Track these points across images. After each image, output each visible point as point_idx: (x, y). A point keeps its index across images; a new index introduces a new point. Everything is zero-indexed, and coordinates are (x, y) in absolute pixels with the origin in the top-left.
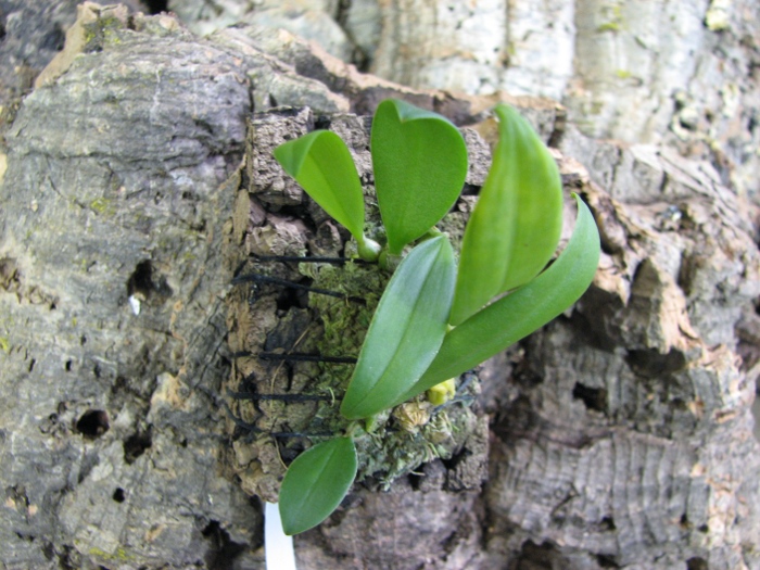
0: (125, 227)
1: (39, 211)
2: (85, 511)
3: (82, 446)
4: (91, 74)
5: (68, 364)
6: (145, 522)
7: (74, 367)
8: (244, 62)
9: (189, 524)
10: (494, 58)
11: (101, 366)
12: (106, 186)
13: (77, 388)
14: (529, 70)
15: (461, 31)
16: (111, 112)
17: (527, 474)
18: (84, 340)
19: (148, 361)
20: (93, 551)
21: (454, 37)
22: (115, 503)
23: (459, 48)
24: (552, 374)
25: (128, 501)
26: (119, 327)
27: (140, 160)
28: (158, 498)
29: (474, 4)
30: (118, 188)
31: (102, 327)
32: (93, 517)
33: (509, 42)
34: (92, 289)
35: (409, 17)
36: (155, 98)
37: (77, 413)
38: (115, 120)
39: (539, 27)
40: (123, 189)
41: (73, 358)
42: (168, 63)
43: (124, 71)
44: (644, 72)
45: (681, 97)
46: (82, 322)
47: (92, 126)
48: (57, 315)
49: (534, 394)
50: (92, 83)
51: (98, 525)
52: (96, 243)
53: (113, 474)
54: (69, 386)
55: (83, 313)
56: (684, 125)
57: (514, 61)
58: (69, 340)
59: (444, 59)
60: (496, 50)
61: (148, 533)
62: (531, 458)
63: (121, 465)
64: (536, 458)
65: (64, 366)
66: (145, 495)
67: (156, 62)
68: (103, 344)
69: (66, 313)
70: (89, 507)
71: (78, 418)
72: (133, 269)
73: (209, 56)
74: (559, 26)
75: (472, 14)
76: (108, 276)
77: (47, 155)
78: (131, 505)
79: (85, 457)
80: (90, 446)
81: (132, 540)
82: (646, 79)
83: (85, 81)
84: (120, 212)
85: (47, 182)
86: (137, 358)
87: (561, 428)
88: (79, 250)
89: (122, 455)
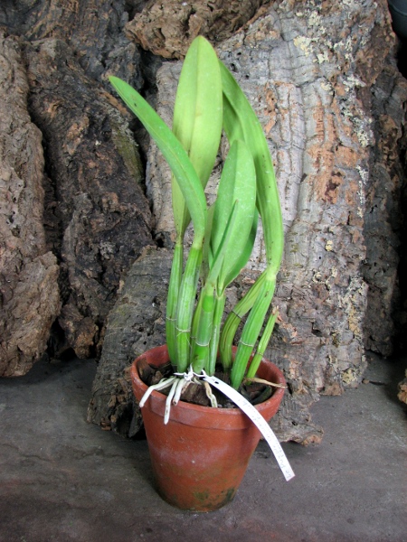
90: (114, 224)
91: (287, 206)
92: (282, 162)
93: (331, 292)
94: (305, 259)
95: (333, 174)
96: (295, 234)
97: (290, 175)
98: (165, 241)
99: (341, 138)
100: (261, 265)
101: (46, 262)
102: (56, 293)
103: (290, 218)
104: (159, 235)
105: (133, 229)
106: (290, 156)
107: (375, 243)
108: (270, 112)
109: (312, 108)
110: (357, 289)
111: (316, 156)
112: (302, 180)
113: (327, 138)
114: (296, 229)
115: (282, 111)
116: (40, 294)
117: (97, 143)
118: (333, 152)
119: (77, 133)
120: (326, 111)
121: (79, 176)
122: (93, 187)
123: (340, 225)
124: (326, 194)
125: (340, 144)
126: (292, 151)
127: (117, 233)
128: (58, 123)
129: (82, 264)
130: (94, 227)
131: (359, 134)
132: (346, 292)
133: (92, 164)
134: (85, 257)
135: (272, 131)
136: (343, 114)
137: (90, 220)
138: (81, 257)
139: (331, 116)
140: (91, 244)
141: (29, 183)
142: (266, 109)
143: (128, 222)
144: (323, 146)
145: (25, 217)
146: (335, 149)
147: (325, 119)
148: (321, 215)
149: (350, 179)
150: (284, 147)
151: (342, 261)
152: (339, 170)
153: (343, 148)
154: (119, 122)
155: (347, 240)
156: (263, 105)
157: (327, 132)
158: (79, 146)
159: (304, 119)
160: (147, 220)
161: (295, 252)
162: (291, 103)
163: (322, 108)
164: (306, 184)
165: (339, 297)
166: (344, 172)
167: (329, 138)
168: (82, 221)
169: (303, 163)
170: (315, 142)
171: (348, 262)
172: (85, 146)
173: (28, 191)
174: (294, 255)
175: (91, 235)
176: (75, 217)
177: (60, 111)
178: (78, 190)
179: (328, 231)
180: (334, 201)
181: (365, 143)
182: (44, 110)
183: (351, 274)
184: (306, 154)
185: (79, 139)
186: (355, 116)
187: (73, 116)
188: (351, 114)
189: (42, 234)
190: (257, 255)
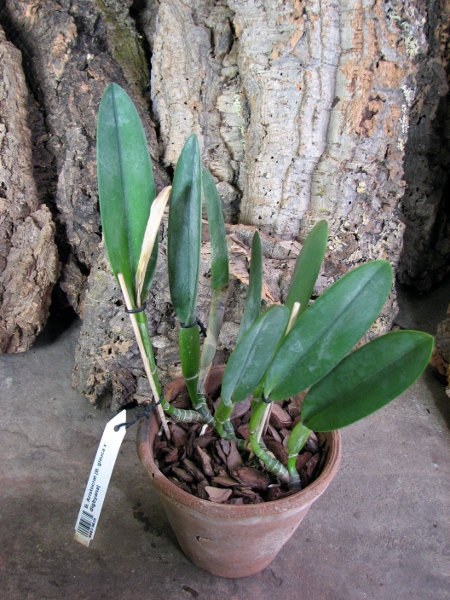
10: (276, 205)
14: (289, 209)
15: (266, 196)
21: (264, 198)
23: (265, 202)
29: (271, 187)
33: (282, 200)
35: (251, 189)
39: (294, 194)
44: (331, 210)
45: (343, 219)
56: (346, 229)
57: (283, 207)
59: (261, 205)
60: (278, 203)
74: (301, 194)
75: (270, 190)
82: (332, 212)
91: (314, 140)
92: (310, 85)
93: (361, 242)
94: (333, 205)
95: (371, 99)
96: (323, 174)
97: (318, 101)
99: (384, 51)
100: (282, 211)
101: (39, 219)
102: (53, 258)
103: (318, 154)
104: (168, 164)
106: (320, 77)
107: (419, 164)
108: (297, 19)
109: (350, 12)
110: (392, 230)
111: (352, 76)
112: (333, 106)
113: (366, 52)
114: (324, 167)
115: (312, 18)
116: (36, 261)
117: (89, 57)
118: (371, 70)
119: (63, 48)
120: (368, 16)
121: (70, 105)
122: (87, 116)
123: (376, 161)
124: (361, 125)
125: (382, 58)
126: (323, 70)
128: (40, 31)
129: (81, 216)
130: (91, 171)
131: (408, 40)
132: (377, 240)
133: (84, 88)
134: (83, 208)
135: (298, 45)
136: (388, 17)
137: (86, 162)
138: (79, 208)
139: (373, 22)
140: (89, 191)
141: (12, 126)
142: (291, 14)
144: (361, 63)
145: (11, 171)
146: (375, 66)
147: (365, 27)
148: (353, 151)
149: (391, 103)
150: (312, 65)
151: (376, 203)
152: (379, 93)
153: (386, 64)
154: (117, 10)
155: (383, 176)
156: (288, 10)
157: (366, 45)
158: (67, 64)
159: (339, 26)
160: (153, 153)
161: (321, 196)
162: (323, 6)
163: (361, 12)
164: (337, 112)
165: (370, 246)
166: (384, 95)
167: (369, 52)
168: (77, 164)
169: (336, 82)
170: (351, 58)
171: (383, 204)
172: (74, 64)
173: (10, 136)
174: (320, 200)
175: (89, 181)
176: (69, 159)
177: (41, 14)
178: (71, 121)
179: (361, 170)
180: (370, 133)
181: (414, 51)
182: (21, 14)
183: (385, 218)
184: (340, 73)
185: (66, 56)
186: (404, 20)
187: (57, 22)
188: (398, 17)
189: (31, 189)
190: (278, 199)
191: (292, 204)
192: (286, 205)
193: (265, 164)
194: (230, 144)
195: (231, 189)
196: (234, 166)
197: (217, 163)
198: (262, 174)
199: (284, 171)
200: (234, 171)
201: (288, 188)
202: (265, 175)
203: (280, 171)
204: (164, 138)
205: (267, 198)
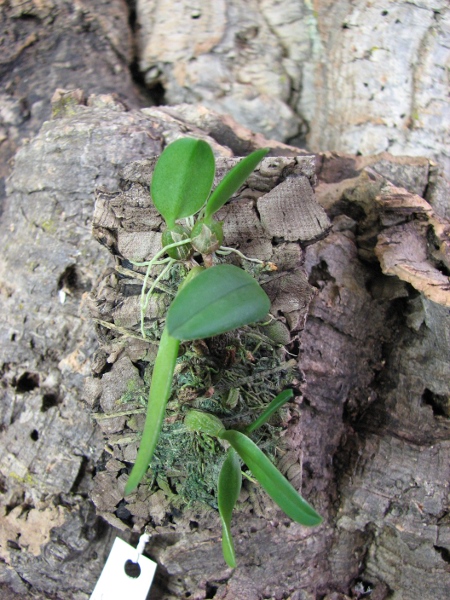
0: (61, 240)
1: (15, 231)
2: (10, 443)
3: (14, 397)
4: (47, 134)
5: (14, 336)
6: (49, 457)
7: (18, 339)
8: (161, 125)
9: (78, 462)
11: (35, 339)
12: (53, 212)
13: (16, 354)
14: (431, 131)
15: (373, 102)
16: (57, 158)
17: (372, 463)
18: (25, 320)
19: (68, 339)
20: (11, 474)
21: (367, 107)
22: (31, 441)
23: (371, 115)
24: (405, 381)
25: (40, 440)
26: (49, 312)
27: (75, 193)
28: (59, 439)
29: (385, 79)
30: (60, 213)
31: (38, 311)
32: (15, 448)
33: (413, 108)
34: (35, 284)
35: (334, 94)
36: (86, 148)
37: (17, 374)
38: (59, 164)
40: (64, 214)
41: (17, 332)
42: (98, 124)
43: (68, 130)
46: (26, 306)
47: (45, 169)
48: (12, 301)
49: (389, 397)
50: (48, 139)
51: (16, 455)
52: (40, 250)
53: (33, 419)
54: (11, 351)
55: (28, 301)
57: (417, 124)
58: (17, 319)
59: (359, 125)
60: (402, 116)
61: (49, 465)
62: (377, 450)
63: (38, 412)
64: (381, 450)
65: (10, 337)
66: (51, 436)
67: (89, 123)
68: (37, 322)
69: (17, 300)
70: (13, 441)
71: (18, 377)
72: (63, 270)
73: (132, 119)
75: (383, 88)
76: (45, 275)
77: (22, 193)
78: (42, 444)
79: (16, 405)
80: (20, 397)
81: (38, 469)
83: (44, 138)
84: (59, 230)
85: (20, 210)
86: (59, 335)
87: (410, 427)
88: (30, 256)
89: (41, 405)
90: (19, 47)
98: (168, 86)
100: (414, 135)
104: (153, 74)
105: (71, 57)
127: (29, 71)
143: (58, 41)
160: (114, 36)
190: (404, 106)
191: (438, 117)
192: (423, 120)
193: (366, 29)
194: (282, 31)
195: (287, 112)
196: (293, 72)
197: (255, 68)
198: (361, 52)
199: (415, 44)
200: (291, 81)
201: (427, 80)
202: (368, 55)
203: (405, 44)
204: (144, 19)
205: (376, 108)
